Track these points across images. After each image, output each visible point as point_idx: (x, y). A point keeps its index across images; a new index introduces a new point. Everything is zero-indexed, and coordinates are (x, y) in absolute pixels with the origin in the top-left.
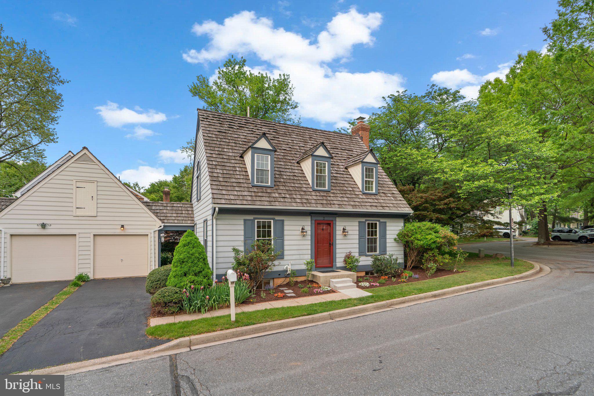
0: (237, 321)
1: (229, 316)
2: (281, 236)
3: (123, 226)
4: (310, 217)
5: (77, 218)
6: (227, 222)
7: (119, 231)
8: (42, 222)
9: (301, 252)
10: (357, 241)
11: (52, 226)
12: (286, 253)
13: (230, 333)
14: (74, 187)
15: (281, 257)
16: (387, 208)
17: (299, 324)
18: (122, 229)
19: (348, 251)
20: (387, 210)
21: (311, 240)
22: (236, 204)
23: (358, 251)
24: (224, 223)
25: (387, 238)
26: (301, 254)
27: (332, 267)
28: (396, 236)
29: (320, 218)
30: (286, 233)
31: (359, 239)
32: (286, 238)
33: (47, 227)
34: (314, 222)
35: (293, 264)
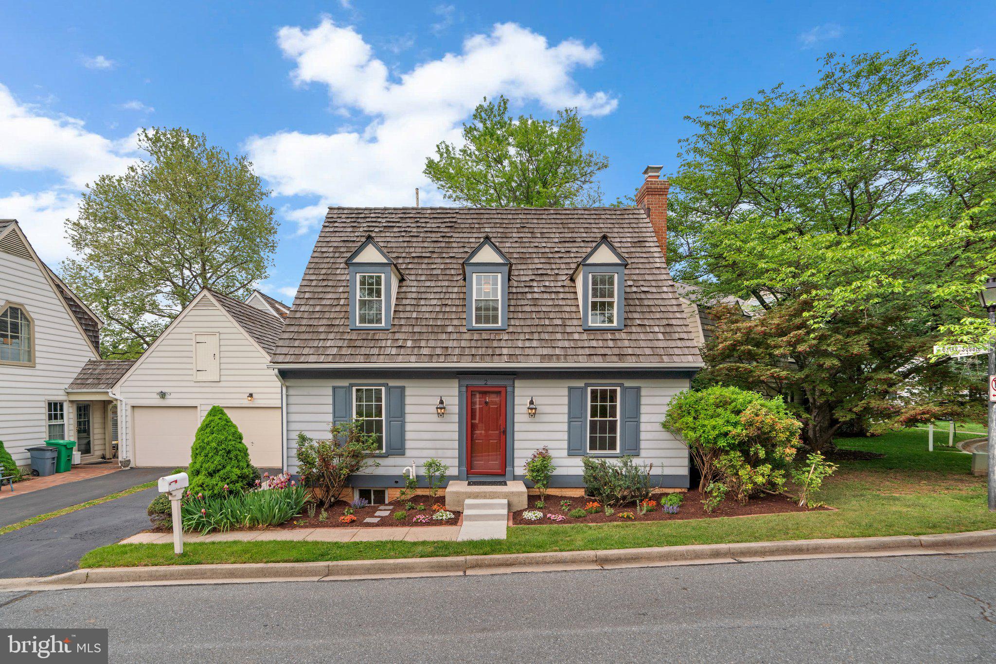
0: (183, 555)
1: (171, 546)
2: (399, 414)
3: (251, 395)
4: (457, 381)
5: (198, 384)
6: (305, 391)
7: (246, 402)
8: (159, 390)
9: (438, 444)
10: (565, 427)
11: (173, 396)
12: (408, 444)
13: (147, 572)
14: (194, 343)
15: (398, 449)
16: (634, 358)
17: (265, 576)
18: (250, 398)
19: (540, 446)
20: (630, 363)
21: (460, 422)
22: (307, 363)
23: (566, 446)
24: (302, 393)
25: (642, 420)
26: (438, 447)
27: (504, 475)
28: (663, 418)
29: (479, 382)
30: (408, 409)
31: (569, 422)
32: (408, 418)
33: (167, 396)
34: (464, 389)
35: (418, 465)
